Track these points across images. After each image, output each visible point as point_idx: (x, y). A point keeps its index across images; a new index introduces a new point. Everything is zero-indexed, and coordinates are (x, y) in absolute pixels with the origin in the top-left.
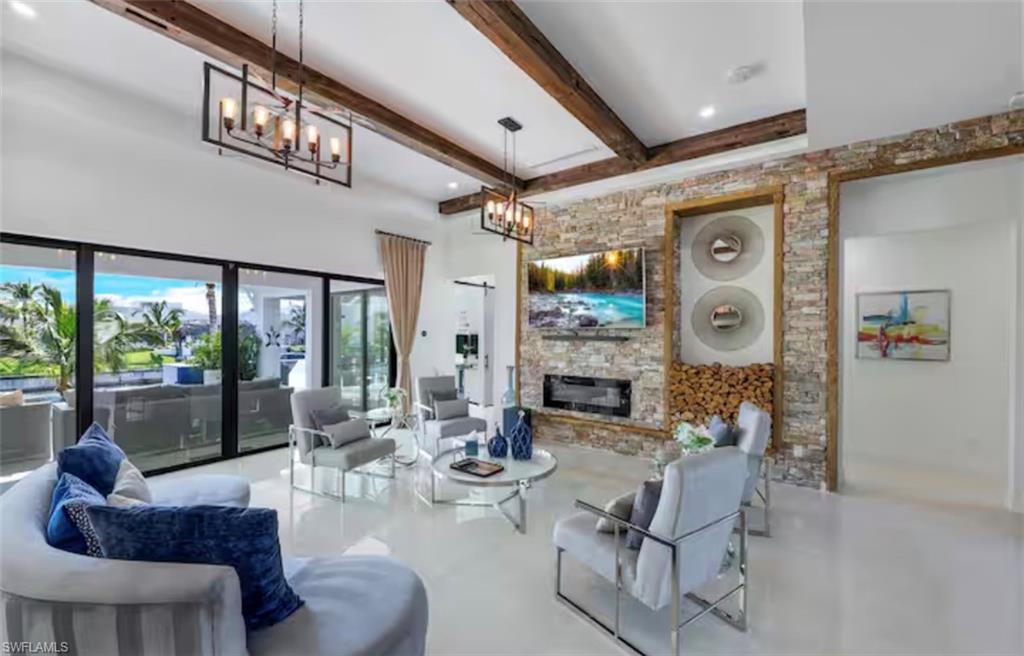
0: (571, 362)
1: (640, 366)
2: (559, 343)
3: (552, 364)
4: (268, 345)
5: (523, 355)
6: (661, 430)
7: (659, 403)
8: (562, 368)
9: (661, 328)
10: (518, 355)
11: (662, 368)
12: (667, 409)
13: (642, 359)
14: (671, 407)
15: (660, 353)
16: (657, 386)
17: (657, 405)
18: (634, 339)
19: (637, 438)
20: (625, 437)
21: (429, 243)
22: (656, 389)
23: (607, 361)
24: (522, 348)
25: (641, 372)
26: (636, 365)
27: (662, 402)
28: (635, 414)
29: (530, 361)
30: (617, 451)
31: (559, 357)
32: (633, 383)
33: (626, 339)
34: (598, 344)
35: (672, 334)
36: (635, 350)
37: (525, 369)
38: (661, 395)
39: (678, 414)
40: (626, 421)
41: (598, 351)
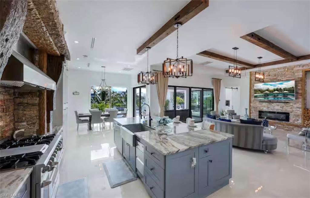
0: (268, 108)
1: (293, 109)
2: (264, 103)
3: (262, 108)
4: (171, 102)
5: (252, 106)
6: (300, 125)
7: (299, 118)
8: (265, 109)
9: (300, 100)
10: (250, 106)
11: (301, 110)
12: (303, 120)
13: (294, 107)
14: (304, 119)
15: (300, 106)
16: (299, 114)
17: (299, 119)
18: (291, 103)
19: (291, 127)
20: (287, 127)
21: (221, 79)
22: (299, 115)
23: (281, 108)
24: (251, 104)
25: (293, 111)
26: (291, 109)
27: (301, 118)
28: (291, 121)
29: (254, 108)
30: (284, 130)
31: (265, 106)
32: (290, 113)
33: (288, 102)
34: (278, 104)
35: (304, 102)
36: (291, 105)
37: (253, 109)
38: (300, 117)
39: (307, 121)
40: (288, 123)
41: (278, 105)
